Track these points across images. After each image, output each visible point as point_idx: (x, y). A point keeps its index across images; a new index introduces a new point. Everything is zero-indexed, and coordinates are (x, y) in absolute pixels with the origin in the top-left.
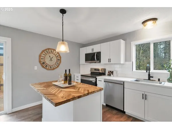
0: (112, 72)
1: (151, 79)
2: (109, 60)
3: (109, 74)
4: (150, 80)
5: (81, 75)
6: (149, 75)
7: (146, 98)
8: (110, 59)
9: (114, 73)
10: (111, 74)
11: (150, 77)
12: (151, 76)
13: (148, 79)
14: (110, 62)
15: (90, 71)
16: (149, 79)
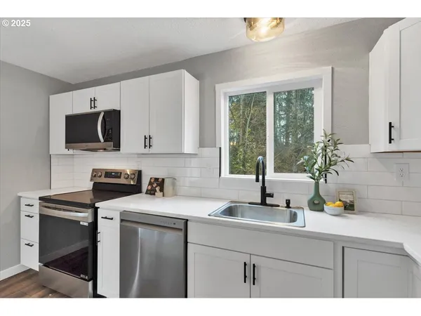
0: (161, 183)
1: (269, 200)
2: (147, 140)
3: (151, 190)
4: (266, 205)
5: (41, 199)
6: (263, 189)
7: (254, 279)
8: (150, 138)
9: (167, 184)
10: (158, 189)
11: (265, 194)
12: (268, 191)
13: (260, 201)
14: (150, 146)
15: (91, 180)
16: (263, 203)
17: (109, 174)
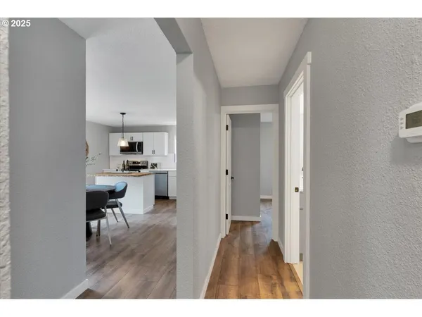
0: (156, 165)
3: (152, 166)
9: (158, 166)
10: (155, 167)
14: (154, 153)
17: (134, 163)
